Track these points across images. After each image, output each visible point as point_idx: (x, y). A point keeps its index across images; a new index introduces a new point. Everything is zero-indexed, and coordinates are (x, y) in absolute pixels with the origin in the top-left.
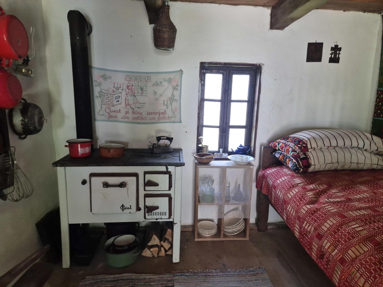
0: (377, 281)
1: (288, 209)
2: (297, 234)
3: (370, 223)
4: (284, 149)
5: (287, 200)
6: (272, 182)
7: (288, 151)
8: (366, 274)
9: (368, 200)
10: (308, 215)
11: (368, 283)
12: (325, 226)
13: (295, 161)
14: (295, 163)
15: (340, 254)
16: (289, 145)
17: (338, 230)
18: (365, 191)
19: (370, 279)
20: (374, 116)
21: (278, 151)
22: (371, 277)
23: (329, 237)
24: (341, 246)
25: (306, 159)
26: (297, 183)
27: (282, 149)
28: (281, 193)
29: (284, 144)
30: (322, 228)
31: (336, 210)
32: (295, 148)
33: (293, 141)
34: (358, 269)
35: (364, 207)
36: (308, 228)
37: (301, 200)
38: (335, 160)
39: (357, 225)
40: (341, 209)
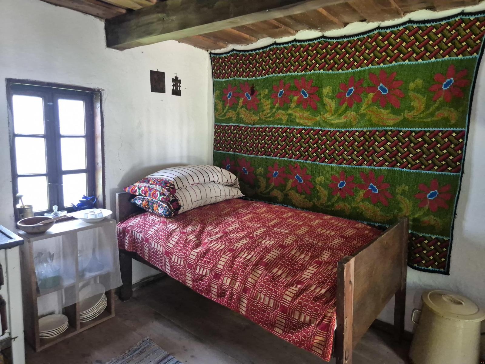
0: (278, 294)
1: (173, 260)
2: (190, 283)
3: (254, 249)
4: (149, 194)
5: (169, 250)
6: (141, 235)
7: (154, 195)
8: (268, 292)
9: (240, 229)
10: (199, 259)
11: (272, 299)
12: (221, 265)
13: (165, 206)
14: (166, 207)
15: (242, 284)
16: (154, 189)
17: (233, 264)
18: (234, 222)
19: (272, 295)
20: (214, 149)
21: (138, 197)
22: (273, 293)
23: (228, 273)
24: (241, 277)
25: (175, 201)
26: (173, 228)
27: (145, 194)
28: (158, 245)
29: (147, 188)
30: (218, 268)
31: (223, 246)
32: (163, 190)
33: (158, 182)
34: (261, 291)
35: (242, 236)
36: (202, 273)
37: (186, 246)
38: (199, 198)
39: (246, 255)
40: (227, 244)
